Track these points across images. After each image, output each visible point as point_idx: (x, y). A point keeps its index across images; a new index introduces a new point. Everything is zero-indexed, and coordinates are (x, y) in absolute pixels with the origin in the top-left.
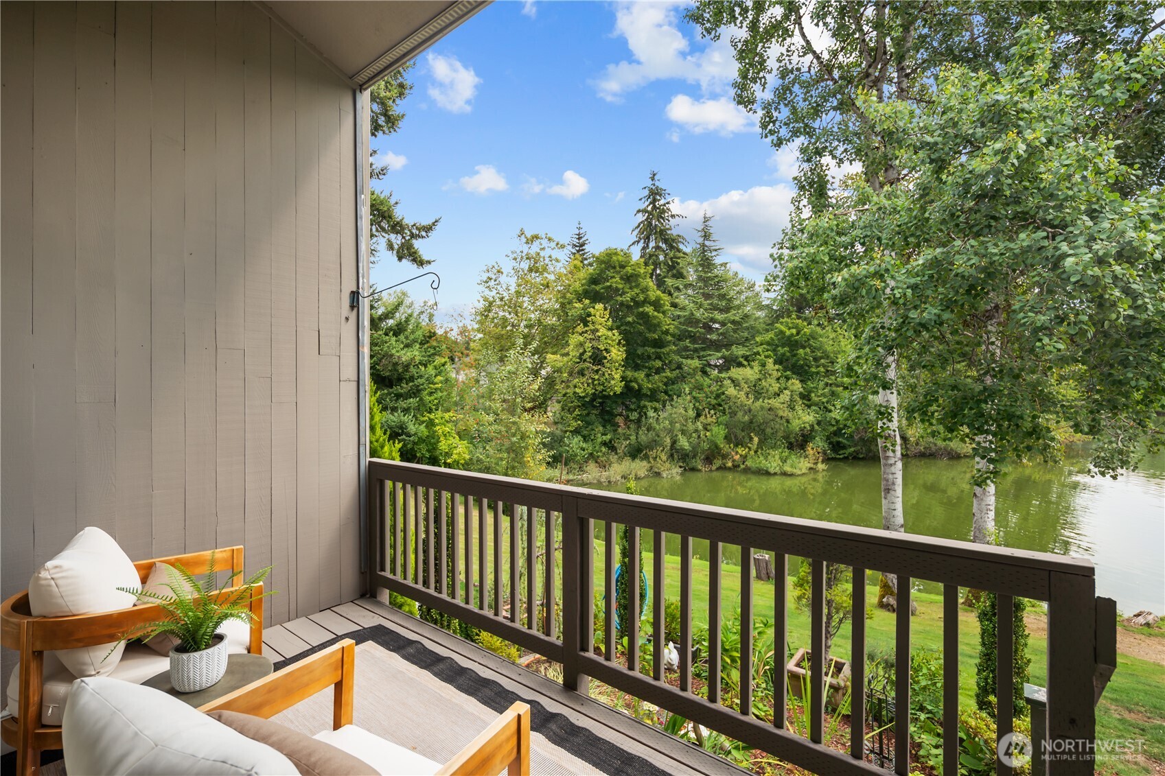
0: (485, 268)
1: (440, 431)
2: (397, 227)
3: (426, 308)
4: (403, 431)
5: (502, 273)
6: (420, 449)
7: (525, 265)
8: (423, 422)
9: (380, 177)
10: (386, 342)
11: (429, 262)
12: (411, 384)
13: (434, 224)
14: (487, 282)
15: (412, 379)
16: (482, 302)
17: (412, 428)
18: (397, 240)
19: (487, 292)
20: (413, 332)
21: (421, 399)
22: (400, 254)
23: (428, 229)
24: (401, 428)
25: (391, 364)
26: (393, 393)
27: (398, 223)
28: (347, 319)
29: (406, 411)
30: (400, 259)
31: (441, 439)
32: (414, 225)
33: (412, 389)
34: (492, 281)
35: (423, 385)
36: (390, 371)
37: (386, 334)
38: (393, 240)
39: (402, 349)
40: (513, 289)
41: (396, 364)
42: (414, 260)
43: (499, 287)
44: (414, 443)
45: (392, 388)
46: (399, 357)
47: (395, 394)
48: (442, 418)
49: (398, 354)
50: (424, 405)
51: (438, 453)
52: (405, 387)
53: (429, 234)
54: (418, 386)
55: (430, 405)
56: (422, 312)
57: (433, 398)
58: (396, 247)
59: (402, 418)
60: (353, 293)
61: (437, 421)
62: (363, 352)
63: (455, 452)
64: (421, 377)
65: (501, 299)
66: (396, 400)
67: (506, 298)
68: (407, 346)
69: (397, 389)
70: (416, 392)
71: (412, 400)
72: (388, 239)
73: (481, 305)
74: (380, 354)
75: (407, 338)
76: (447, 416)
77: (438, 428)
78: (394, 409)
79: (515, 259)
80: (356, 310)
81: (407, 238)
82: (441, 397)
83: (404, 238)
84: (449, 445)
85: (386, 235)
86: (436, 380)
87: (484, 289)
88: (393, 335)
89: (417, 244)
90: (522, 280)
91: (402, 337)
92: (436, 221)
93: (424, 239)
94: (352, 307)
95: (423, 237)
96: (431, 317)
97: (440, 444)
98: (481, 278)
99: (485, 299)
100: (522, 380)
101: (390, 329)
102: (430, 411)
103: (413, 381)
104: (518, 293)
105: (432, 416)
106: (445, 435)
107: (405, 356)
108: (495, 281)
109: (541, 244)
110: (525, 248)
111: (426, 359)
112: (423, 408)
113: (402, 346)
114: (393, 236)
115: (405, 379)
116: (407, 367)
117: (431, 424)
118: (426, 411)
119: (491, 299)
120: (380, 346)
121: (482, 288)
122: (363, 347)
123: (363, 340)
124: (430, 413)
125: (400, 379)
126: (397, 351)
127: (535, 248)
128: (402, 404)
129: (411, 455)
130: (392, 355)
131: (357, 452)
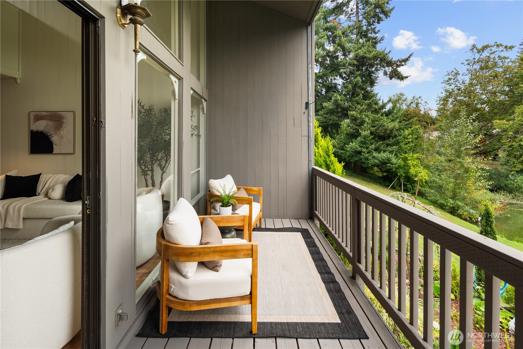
0: (446, 74)
1: (411, 163)
2: (389, 63)
3: (414, 100)
4: (389, 162)
5: (459, 74)
6: (400, 171)
7: (477, 67)
8: (401, 158)
9: (381, 42)
10: (382, 120)
11: (407, 77)
12: (394, 139)
13: (409, 57)
14: (448, 81)
15: (395, 136)
16: (444, 93)
17: (394, 160)
18: (389, 70)
19: (448, 87)
20: (396, 114)
21: (400, 147)
22: (391, 76)
23: (406, 60)
24: (388, 160)
25: (384, 129)
26: (385, 143)
27: (390, 61)
28: (304, 113)
29: (391, 152)
30: (391, 78)
31: (412, 167)
32: (398, 60)
33: (395, 141)
34: (452, 80)
35: (401, 139)
36: (384, 133)
37: (382, 115)
38: (387, 71)
39: (390, 122)
40: (467, 82)
41: (386, 130)
42: (398, 78)
43: (457, 83)
44: (397, 168)
45: (385, 141)
46: (388, 126)
47: (386, 144)
48: (412, 157)
49: (387, 125)
50: (402, 150)
51: (410, 175)
52: (391, 141)
53: (407, 63)
54: (398, 140)
55: (405, 150)
56: (412, 103)
57: (407, 146)
58: (388, 73)
59: (388, 155)
60: (306, 103)
61: (409, 158)
62: (310, 125)
63: (419, 175)
64: (400, 136)
65: (459, 90)
66: (387, 147)
67: (462, 89)
68: (393, 121)
69: (387, 142)
70: (397, 143)
71: (394, 147)
72: (385, 71)
73: (443, 95)
74: (379, 125)
75: (393, 117)
76: (415, 156)
77: (409, 162)
78: (385, 151)
79: (468, 64)
80: (307, 109)
81: (395, 68)
82: (412, 146)
83: (393, 68)
84: (416, 171)
85: (384, 69)
86: (408, 137)
87: (446, 85)
88: (385, 115)
89: (399, 69)
90: (475, 76)
91: (390, 116)
92: (411, 55)
93: (404, 66)
94: (306, 108)
95: (403, 65)
96: (417, 104)
97: (411, 170)
98: (444, 80)
99: (447, 91)
100: (465, 137)
101: (385, 112)
102: (406, 153)
103: (396, 138)
104: (471, 84)
105: (406, 155)
106: (414, 166)
107: (391, 125)
108: (454, 79)
109: (491, 50)
110: (477, 56)
111: (404, 126)
112: (401, 151)
113: (390, 121)
114: (387, 68)
115: (392, 136)
116: (392, 131)
117: (405, 160)
118: (403, 152)
119: (451, 91)
120: (379, 122)
121: (444, 85)
122: (310, 123)
123: (310, 121)
124: (405, 154)
125: (389, 137)
126: (387, 124)
127: (486, 54)
128: (390, 149)
129: (395, 174)
130: (384, 126)
131: (308, 163)
